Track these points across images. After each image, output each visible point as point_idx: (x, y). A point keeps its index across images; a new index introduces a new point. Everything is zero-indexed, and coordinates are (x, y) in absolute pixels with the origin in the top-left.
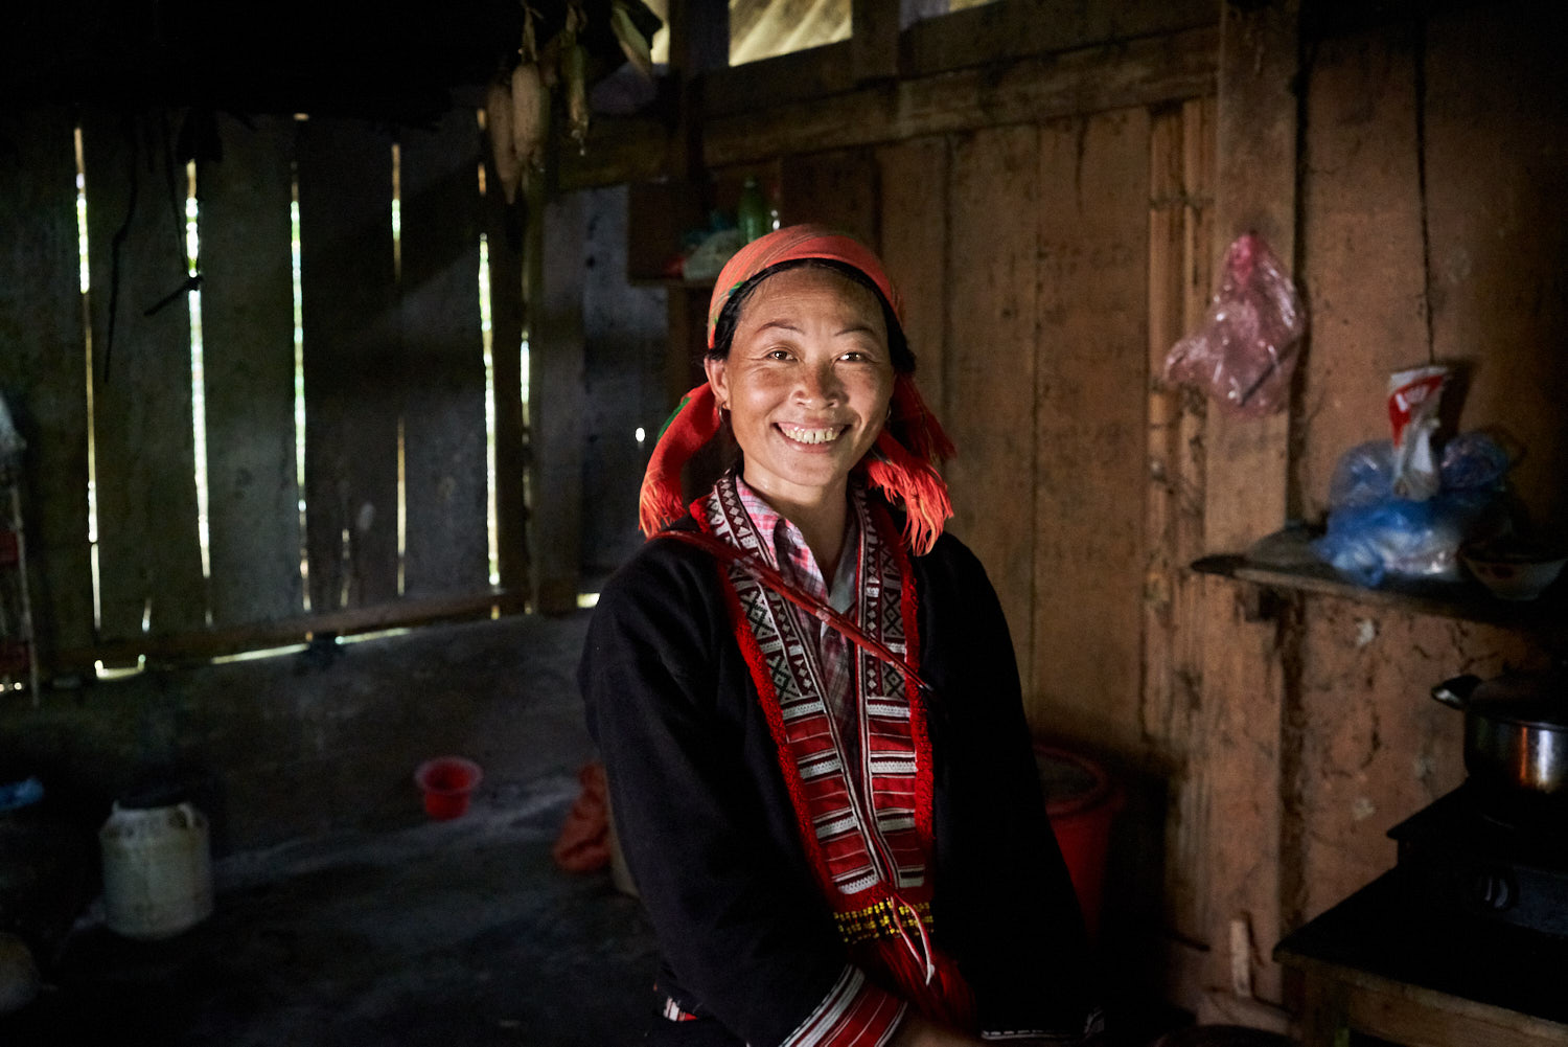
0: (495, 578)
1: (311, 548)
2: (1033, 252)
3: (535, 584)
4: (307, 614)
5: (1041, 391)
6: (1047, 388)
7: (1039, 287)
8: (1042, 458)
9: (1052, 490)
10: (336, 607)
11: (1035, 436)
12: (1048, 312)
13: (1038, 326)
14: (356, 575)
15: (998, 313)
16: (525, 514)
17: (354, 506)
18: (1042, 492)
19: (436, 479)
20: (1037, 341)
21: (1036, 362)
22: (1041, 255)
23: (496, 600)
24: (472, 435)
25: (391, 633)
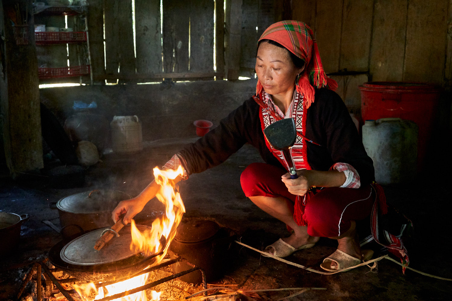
0: (215, 68)
1: (164, 52)
3: (226, 71)
4: (163, 73)
10: (171, 72)
14: (177, 63)
16: (224, 49)
17: (176, 41)
19: (199, 35)
23: (215, 74)
24: (209, 23)
25: (186, 81)
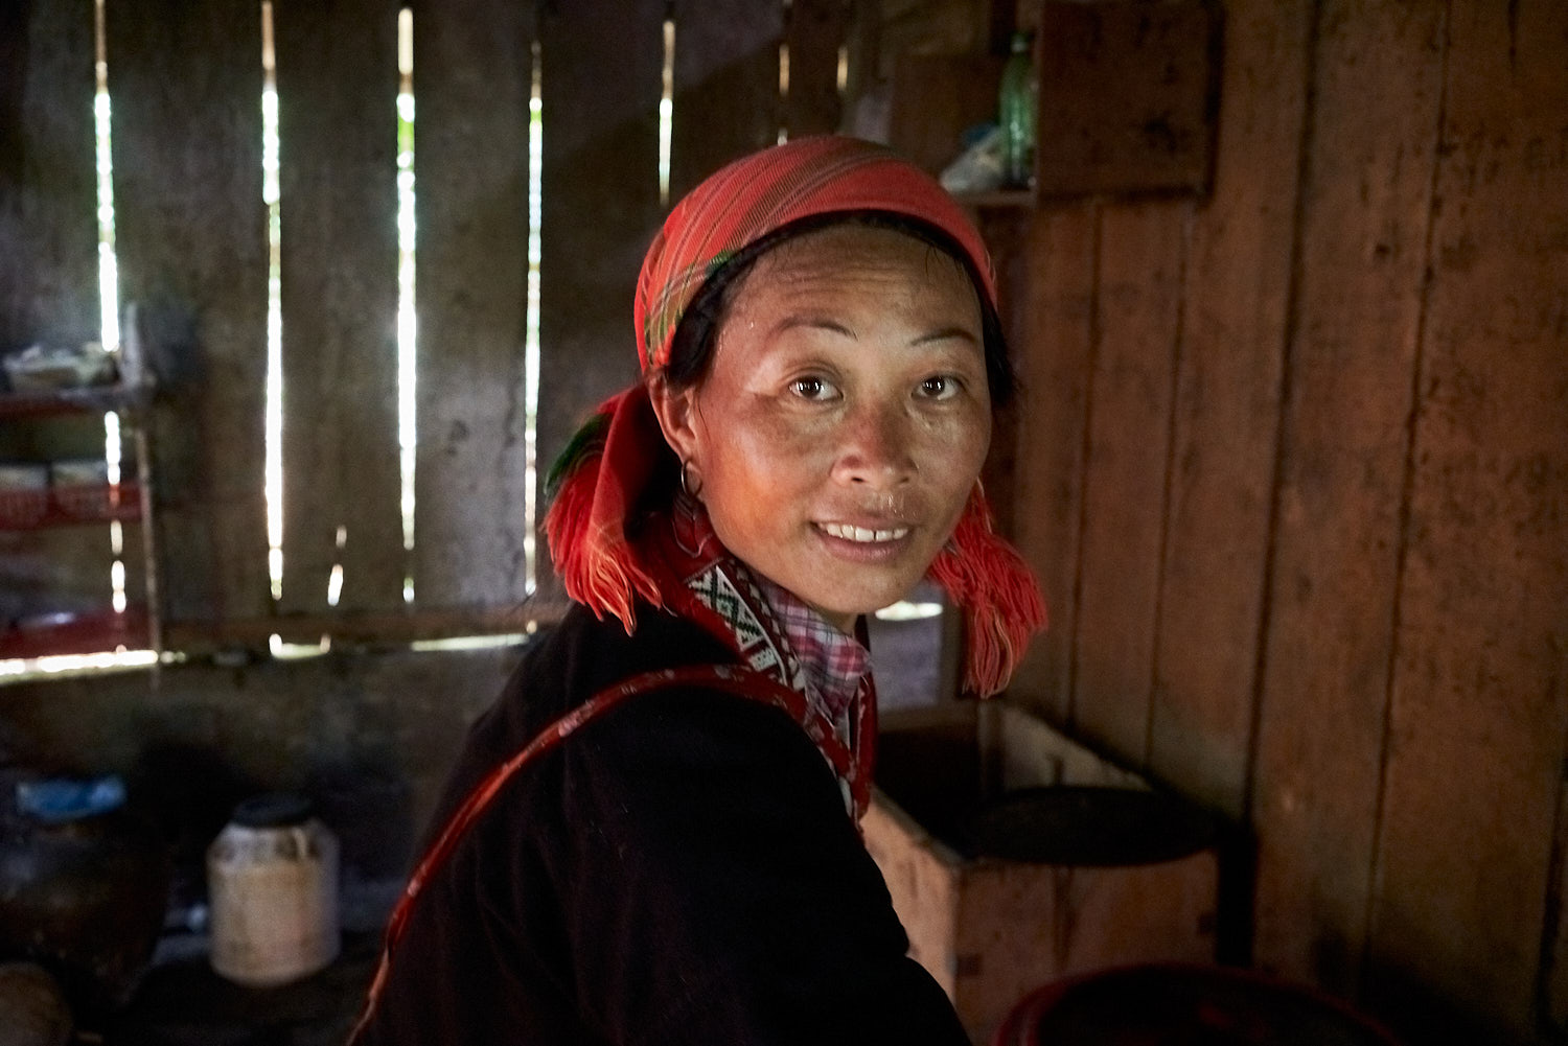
2: (1430, 144)
4: (529, 600)
5: (1425, 387)
6: (1435, 383)
7: (1436, 205)
8: (1418, 503)
9: (1430, 561)
11: (1409, 463)
12: (1445, 250)
13: (1429, 274)
15: (1370, 248)
18: (1413, 561)
20: (1424, 299)
21: (1420, 336)
22: (1443, 150)
